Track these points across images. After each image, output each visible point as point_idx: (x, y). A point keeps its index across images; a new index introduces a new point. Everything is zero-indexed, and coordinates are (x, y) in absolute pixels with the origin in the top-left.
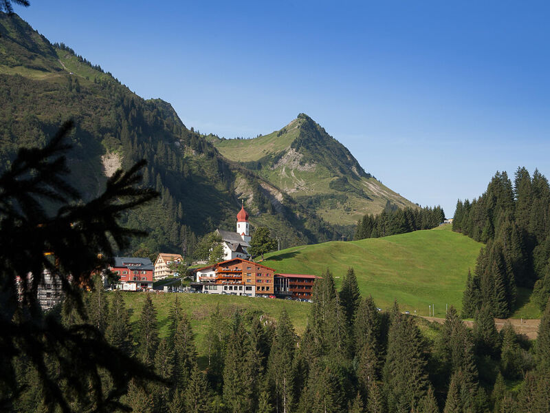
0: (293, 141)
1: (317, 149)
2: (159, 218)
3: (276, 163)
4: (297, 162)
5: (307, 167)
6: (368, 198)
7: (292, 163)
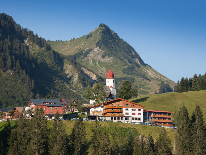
0: (97, 42)
1: (112, 47)
2: (19, 89)
3: (86, 56)
4: (100, 56)
5: (107, 59)
6: (148, 80)
7: (96, 57)
